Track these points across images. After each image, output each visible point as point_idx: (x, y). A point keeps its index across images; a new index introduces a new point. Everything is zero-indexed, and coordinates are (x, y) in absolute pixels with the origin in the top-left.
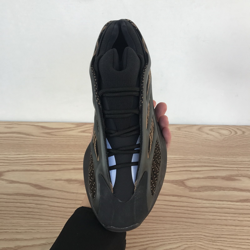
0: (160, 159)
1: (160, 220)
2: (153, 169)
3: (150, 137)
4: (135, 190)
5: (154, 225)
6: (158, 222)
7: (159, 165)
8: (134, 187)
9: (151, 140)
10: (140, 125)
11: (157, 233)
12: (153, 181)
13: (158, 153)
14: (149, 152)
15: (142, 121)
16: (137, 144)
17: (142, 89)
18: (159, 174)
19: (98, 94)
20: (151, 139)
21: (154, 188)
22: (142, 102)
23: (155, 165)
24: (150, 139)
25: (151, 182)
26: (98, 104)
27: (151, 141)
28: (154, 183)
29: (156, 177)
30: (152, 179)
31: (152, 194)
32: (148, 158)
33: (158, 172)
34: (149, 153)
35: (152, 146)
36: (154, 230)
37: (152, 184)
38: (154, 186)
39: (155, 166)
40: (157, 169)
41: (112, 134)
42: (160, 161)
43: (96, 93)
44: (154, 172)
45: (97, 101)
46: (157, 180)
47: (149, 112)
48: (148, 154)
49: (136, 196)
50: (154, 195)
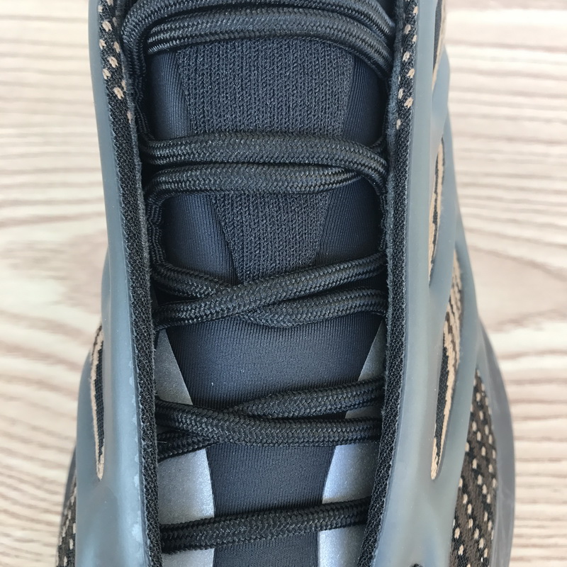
0: (494, 476)
3: (448, 338)
9: (451, 362)
10: (389, 251)
13: (482, 444)
14: (438, 435)
15: (399, 225)
16: (366, 383)
17: (410, 20)
19: (116, 34)
20: (450, 353)
22: (408, 103)
23: (471, 516)
24: (445, 350)
26: (112, 96)
27: (451, 368)
32: (434, 475)
34: (438, 445)
35: (453, 398)
39: (471, 524)
40: (482, 544)
41: (193, 299)
42: (495, 490)
43: (107, 26)
45: (106, 74)
47: (439, 191)
48: (435, 449)
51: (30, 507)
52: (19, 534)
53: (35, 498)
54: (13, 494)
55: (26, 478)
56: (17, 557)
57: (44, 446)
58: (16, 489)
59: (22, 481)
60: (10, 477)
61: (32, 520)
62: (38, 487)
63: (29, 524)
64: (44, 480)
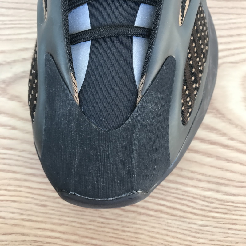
1: (242, 8)
2: (189, 59)
4: (138, 100)
5: (231, 19)
6: (240, 11)
7: (205, 57)
8: (137, 93)
11: (239, 35)
12: (187, 89)
14: (183, 12)
18: (204, 76)
21: (190, 107)
23: (196, 52)
25: (183, 90)
28: (189, 95)
29: (196, 81)
30: (185, 82)
31: (184, 122)
32: (180, 24)
33: (201, 72)
36: (231, 28)
37: (184, 96)
38: (188, 102)
39: (196, 55)
40: (200, 64)
44: (191, 67)
46: (197, 89)
49: (139, 119)
50: (189, 125)
51: (202, 210)
52: (201, 223)
53: (203, 205)
54: (192, 204)
55: (196, 196)
56: (203, 233)
57: (200, 181)
58: (192, 202)
59: (194, 198)
60: (188, 196)
61: (205, 216)
62: (203, 201)
63: (204, 218)
64: (204, 196)
